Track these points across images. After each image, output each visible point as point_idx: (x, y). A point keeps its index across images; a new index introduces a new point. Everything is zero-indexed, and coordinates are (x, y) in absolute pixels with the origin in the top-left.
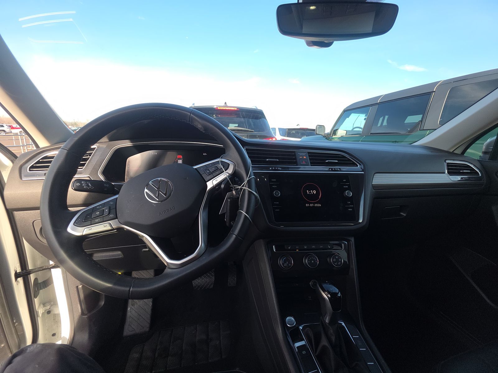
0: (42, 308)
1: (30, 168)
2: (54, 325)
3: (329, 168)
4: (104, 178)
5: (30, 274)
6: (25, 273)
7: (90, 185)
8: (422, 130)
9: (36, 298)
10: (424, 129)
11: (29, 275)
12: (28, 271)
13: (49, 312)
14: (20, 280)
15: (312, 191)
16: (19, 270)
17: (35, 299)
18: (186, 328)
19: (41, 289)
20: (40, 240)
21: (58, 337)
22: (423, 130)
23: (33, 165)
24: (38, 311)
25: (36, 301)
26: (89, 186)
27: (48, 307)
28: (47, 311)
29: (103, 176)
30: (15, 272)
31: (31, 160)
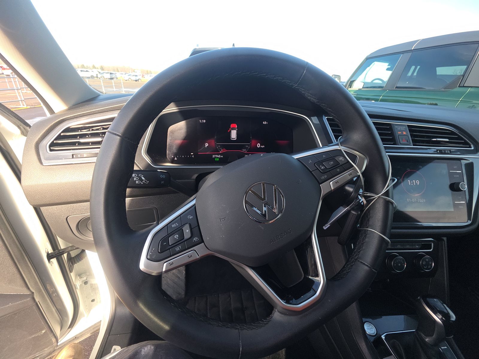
0: (80, 280)
1: (51, 146)
2: (92, 292)
3: (437, 150)
4: (150, 160)
5: (63, 254)
6: (58, 253)
7: (143, 178)
8: (461, 87)
9: (72, 272)
10: (465, 85)
11: (62, 256)
12: (61, 251)
13: (86, 283)
14: (54, 261)
15: (414, 181)
16: (50, 251)
17: (71, 274)
18: (220, 295)
19: (75, 263)
20: (78, 237)
21: (97, 302)
22: (463, 86)
23: (53, 142)
24: (76, 284)
25: (72, 275)
26: (143, 180)
27: (85, 278)
28: (84, 282)
29: (149, 158)
30: (46, 254)
31: (48, 134)
